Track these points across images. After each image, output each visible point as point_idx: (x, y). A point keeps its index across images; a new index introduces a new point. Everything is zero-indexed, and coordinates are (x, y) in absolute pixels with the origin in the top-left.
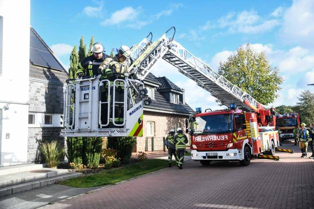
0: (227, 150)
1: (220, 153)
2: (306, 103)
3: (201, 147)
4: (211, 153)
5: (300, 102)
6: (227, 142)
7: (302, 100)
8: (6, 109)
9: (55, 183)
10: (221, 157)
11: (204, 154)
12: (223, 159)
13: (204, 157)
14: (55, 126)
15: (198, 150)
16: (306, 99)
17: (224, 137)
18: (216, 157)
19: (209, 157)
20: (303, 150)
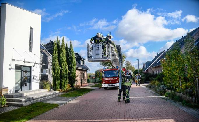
0: (116, 83)
1: (114, 84)
2: (127, 66)
3: (107, 82)
4: (110, 84)
5: (125, 65)
6: (116, 80)
7: (126, 64)
8: (34, 66)
9: (58, 96)
10: (114, 86)
11: (108, 85)
12: (115, 86)
13: (108, 86)
14: (44, 74)
15: (105, 84)
16: (127, 64)
17: (115, 79)
18: (112, 86)
19: (109, 86)
20: (136, 83)
